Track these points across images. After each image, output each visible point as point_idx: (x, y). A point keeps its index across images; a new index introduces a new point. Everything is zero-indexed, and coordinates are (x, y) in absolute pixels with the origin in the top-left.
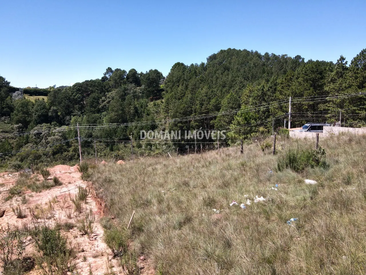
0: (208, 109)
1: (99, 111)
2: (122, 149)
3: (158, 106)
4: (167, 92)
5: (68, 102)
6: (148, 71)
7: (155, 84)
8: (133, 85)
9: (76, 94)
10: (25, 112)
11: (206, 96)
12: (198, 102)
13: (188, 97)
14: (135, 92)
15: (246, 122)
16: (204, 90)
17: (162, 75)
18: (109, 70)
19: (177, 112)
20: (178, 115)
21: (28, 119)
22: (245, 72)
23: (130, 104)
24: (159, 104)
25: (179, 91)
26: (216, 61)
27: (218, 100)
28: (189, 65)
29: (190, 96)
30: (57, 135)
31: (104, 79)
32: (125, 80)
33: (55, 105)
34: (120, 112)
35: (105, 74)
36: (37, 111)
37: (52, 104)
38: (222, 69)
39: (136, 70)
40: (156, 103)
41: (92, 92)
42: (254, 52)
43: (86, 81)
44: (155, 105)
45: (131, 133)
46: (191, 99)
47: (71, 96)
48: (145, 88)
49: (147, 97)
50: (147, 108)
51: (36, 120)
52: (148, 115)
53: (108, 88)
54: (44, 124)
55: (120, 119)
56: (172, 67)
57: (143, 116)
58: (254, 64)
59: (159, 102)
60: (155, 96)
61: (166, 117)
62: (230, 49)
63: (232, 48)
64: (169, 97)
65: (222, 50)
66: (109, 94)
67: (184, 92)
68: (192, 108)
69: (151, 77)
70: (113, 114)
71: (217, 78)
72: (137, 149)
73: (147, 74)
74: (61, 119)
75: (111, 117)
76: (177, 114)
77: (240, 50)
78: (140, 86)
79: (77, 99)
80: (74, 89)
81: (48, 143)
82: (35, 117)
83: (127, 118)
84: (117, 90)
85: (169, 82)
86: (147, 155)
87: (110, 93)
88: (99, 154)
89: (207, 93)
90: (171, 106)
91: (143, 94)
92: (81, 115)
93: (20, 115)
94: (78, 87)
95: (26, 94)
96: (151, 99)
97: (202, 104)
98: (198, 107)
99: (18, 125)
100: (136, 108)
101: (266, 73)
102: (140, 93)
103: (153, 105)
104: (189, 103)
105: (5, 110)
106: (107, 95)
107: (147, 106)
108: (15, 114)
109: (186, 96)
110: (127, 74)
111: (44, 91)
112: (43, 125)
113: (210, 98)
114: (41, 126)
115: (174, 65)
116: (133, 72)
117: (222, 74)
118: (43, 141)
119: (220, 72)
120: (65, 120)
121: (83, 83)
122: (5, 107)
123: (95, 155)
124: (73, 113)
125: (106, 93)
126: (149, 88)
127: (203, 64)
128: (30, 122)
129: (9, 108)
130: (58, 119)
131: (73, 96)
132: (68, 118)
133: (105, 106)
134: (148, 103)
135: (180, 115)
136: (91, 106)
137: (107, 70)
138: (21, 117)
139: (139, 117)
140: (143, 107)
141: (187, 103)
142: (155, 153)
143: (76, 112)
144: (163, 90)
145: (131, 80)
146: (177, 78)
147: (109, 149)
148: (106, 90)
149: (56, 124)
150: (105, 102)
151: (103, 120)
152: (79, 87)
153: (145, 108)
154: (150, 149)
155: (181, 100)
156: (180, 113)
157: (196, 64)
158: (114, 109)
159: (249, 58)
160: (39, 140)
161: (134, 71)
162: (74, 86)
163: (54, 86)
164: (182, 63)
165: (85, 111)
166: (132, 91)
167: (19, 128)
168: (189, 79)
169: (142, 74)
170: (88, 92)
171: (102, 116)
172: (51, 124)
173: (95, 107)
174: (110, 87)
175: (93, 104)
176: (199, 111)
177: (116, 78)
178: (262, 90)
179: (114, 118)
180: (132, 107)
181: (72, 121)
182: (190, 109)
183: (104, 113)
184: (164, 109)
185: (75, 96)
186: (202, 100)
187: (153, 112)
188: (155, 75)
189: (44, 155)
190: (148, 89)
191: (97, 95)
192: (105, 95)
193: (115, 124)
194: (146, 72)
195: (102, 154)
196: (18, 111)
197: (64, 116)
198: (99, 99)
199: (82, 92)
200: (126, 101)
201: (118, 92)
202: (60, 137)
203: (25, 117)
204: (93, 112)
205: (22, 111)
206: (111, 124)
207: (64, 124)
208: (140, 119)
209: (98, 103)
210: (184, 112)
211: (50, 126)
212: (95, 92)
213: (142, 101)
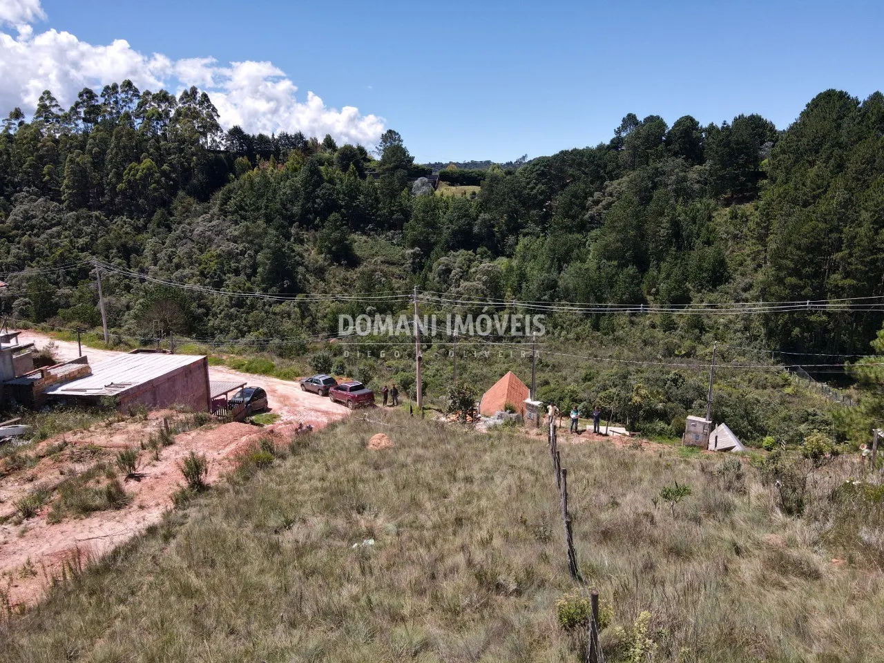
1: (583, 227)
2: (623, 328)
3: (744, 219)
4: (773, 180)
5: (515, 203)
6: (730, 123)
7: (743, 158)
8: (680, 160)
9: (536, 184)
10: (428, 222)
12: (865, 215)
13: (834, 198)
14: (685, 179)
17: (772, 129)
18: (630, 119)
19: (790, 242)
20: (791, 253)
21: (433, 238)
23: (661, 214)
24: (748, 213)
25: (808, 182)
29: (841, 195)
30: (479, 279)
31: (616, 144)
32: (660, 147)
33: (489, 210)
34: (632, 233)
35: (618, 132)
36: (451, 222)
37: (483, 207)
39: (697, 119)
40: (739, 212)
41: (575, 179)
43: (562, 152)
44: (734, 216)
45: (654, 290)
46: (846, 204)
47: (525, 188)
48: (711, 169)
49: (716, 195)
50: (709, 223)
51: (447, 242)
52: (708, 243)
53: (613, 170)
54: (462, 251)
55: (629, 250)
56: (808, 105)
57: (694, 246)
59: (748, 207)
60: (742, 191)
61: (758, 253)
64: (774, 198)
66: (612, 186)
67: (825, 183)
68: (841, 232)
69: (733, 138)
70: (611, 237)
72: (659, 333)
73: (726, 128)
74: (498, 242)
75: (606, 245)
76: (789, 249)
78: (700, 164)
79: (536, 195)
80: (533, 172)
81: (459, 295)
82: (446, 233)
83: (648, 249)
84: (633, 174)
85: (784, 152)
86: (683, 352)
87: (615, 182)
88: (564, 333)
90: (775, 225)
91: (706, 184)
92: (541, 235)
93: (420, 227)
94: (542, 168)
95: (443, 181)
96: (725, 199)
99: (412, 251)
100: (675, 224)
102: (698, 182)
103: (729, 216)
104: (836, 218)
105: (395, 217)
107: (710, 218)
108: (411, 225)
109: (829, 194)
110: (669, 133)
111: (479, 176)
112: (458, 253)
114: (454, 256)
116: (687, 125)
118: (453, 289)
120: (504, 245)
121: (555, 157)
122: (397, 212)
123: (553, 334)
124: (524, 228)
125: (607, 183)
126: (724, 167)
128: (435, 244)
129: (402, 213)
130: (493, 241)
131: (529, 188)
132: (511, 239)
133: (599, 214)
134: (716, 210)
135: (799, 252)
136: (566, 215)
137: (624, 120)
138: (421, 233)
139: (679, 248)
140: (698, 222)
141: (828, 217)
142: (708, 350)
143: (531, 227)
144: (763, 175)
145: (676, 147)
146: (813, 141)
147: (589, 324)
148: (607, 174)
149: (485, 252)
150: (600, 206)
151: (589, 250)
152: (545, 166)
153: (702, 225)
154: (698, 339)
155: (810, 208)
156: (798, 248)
158: (616, 224)
160: (445, 286)
161: (688, 123)
162: (534, 164)
163: (524, 158)
164: (841, 92)
165: (550, 226)
167: (415, 256)
168: (856, 142)
169: (712, 127)
170: (563, 179)
171: (587, 240)
172: (474, 252)
173: (573, 218)
174: (618, 167)
175: (571, 209)
176: (865, 243)
177: (638, 142)
179: (614, 247)
180: (665, 222)
181: (518, 248)
182: (834, 236)
183: (593, 233)
184: (754, 230)
185: (533, 188)
187: (724, 236)
188: (749, 130)
190: (720, 173)
191: (583, 186)
192: (601, 188)
193: (615, 263)
194: (725, 124)
195: (571, 336)
196: (417, 220)
197: (504, 236)
198: (586, 198)
199: (550, 180)
200: (652, 206)
201: (635, 180)
202: (485, 283)
203: (428, 234)
204: (570, 230)
205: (423, 220)
206: (605, 261)
207: (502, 254)
208: (684, 255)
209: (584, 208)
210: (812, 243)
211: (472, 258)
212: (579, 179)
213: (699, 205)
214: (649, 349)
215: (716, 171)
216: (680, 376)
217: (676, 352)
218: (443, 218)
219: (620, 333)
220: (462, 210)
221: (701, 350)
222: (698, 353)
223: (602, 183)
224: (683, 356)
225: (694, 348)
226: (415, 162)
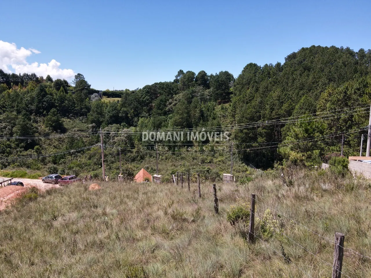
0: (279, 114)
1: (165, 114)
3: (226, 109)
4: (235, 95)
5: (137, 104)
6: (218, 73)
7: (224, 87)
8: (201, 87)
9: (145, 96)
10: (99, 112)
11: (279, 100)
12: (267, 107)
13: (257, 101)
14: (203, 95)
15: (306, 135)
16: (275, 93)
17: (233, 77)
18: (181, 72)
19: (243, 117)
20: (244, 121)
21: (101, 119)
22: (330, 72)
23: (196, 107)
24: (227, 107)
25: (247, 95)
26: (295, 61)
27: (292, 105)
28: (262, 66)
29: (259, 99)
30: (123, 136)
31: (176, 81)
32: (193, 82)
33: (125, 107)
34: (185, 115)
35: (177, 77)
36: (109, 112)
37: (123, 105)
38: (301, 68)
39: (206, 72)
40: (224, 107)
41: (161, 94)
42: (345, 48)
43: (155, 83)
44: (222, 109)
46: (261, 102)
47: (141, 98)
48: (213, 91)
49: (216, 100)
50: (214, 111)
51: (108, 121)
52: (214, 119)
53: (176, 91)
54: (114, 125)
55: (184, 122)
56: (244, 68)
57: (209, 120)
58: (343, 63)
59: (227, 105)
60: (224, 99)
61: (232, 121)
62: (314, 46)
63: (316, 45)
64: (237, 101)
65: (304, 47)
66: (176, 97)
67: (253, 95)
68: (260, 113)
69: (220, 79)
70: (177, 117)
71: (294, 80)
72: (198, 154)
73: (217, 75)
74: (130, 120)
75: (176, 120)
76: (243, 119)
77: (326, 47)
78: (209, 89)
79: (145, 100)
80: (144, 91)
81: (115, 143)
82: (107, 117)
83: (192, 121)
84: (184, 92)
85: (238, 84)
86: (208, 161)
87: (177, 95)
88: (160, 157)
89: (279, 97)
90: (238, 111)
91: (211, 96)
92: (149, 117)
93: (95, 115)
94: (148, 90)
95: (104, 95)
96: (219, 102)
97: (272, 109)
98: (267, 112)
99: (92, 125)
100: (201, 111)
101: (358, 73)
102: (209, 96)
103: (220, 108)
104: (258, 107)
105: (83, 110)
106: (174, 97)
107: (214, 109)
108: (91, 114)
109: (255, 99)
110: (196, 77)
111: (120, 93)
112: (113, 125)
113: (282, 102)
114: (111, 127)
115: (246, 66)
116: (203, 74)
117: (301, 75)
118: (111, 141)
119: (298, 72)
120: (133, 122)
121: (152, 85)
122: (84, 108)
123: (156, 157)
124: (141, 114)
125: (174, 96)
126: (217, 90)
127: (278, 64)
128: (102, 122)
129: (86, 109)
130: (128, 120)
132: (136, 119)
133: (172, 108)
134: (216, 106)
135: (247, 120)
136: (158, 108)
137: (178, 72)
138: (96, 117)
139: (204, 121)
140: (210, 111)
141: (256, 107)
142: (217, 160)
143: (144, 114)
144: (232, 93)
145: (199, 82)
146: (247, 80)
147: (171, 153)
148: (174, 92)
149: (125, 125)
150: (172, 105)
151: (169, 123)
152: (149, 89)
153: (211, 112)
154: (213, 156)
155: (249, 104)
156: (246, 119)
157: (271, 64)
158: (179, 112)
159: (337, 55)
160: (108, 140)
161: (203, 73)
162: (144, 88)
163: (137, 89)
164: (255, 64)
165: (152, 113)
166: (199, 94)
167: (93, 127)
168: (261, 81)
169: (212, 75)
170: (156, 94)
171: (168, 119)
172: (120, 125)
173: (161, 110)
174: (178, 89)
175: (160, 106)
176: (268, 116)
177: (185, 80)
178: (344, 93)
179: (179, 121)
180: (198, 111)
181: (139, 123)
182: (258, 114)
183: (170, 116)
184: (230, 113)
185: (144, 98)
186: (274, 104)
187: (220, 116)
188: (225, 77)
189: (110, 154)
190: (216, 92)
191: (164, 97)
192: (172, 98)
193: (180, 127)
194: (216, 74)
195: (164, 158)
196: (94, 112)
197: (133, 118)
198: (166, 102)
199: (151, 94)
200: (192, 104)
201: (185, 94)
202: (126, 138)
203: (99, 118)
204: (160, 114)
205: (97, 112)
206: (176, 127)
207: (132, 125)
208: (205, 123)
209: (165, 106)
210: (251, 117)
211: (119, 127)
212: (163, 94)
213: (209, 104)
214: (195, 161)
215: (215, 91)
216: (210, 169)
217: (206, 162)
218: (106, 111)
219: (183, 155)
220: (114, 107)
221: (215, 160)
222: (214, 161)
223: (172, 96)
224: (208, 163)
225: (212, 159)
226: (91, 87)
